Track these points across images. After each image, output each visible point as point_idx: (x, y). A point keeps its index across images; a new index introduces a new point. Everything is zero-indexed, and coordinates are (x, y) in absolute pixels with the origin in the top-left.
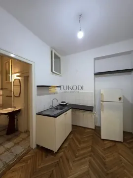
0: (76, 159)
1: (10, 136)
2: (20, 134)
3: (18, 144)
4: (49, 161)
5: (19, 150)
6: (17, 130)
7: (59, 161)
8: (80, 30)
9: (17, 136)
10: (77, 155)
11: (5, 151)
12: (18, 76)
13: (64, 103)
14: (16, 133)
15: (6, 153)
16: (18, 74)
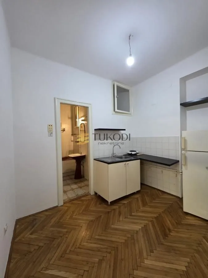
0: (129, 217)
1: (76, 181)
2: (85, 180)
3: (81, 187)
4: (102, 208)
5: (80, 192)
6: (84, 177)
7: (111, 212)
8: (130, 55)
9: (82, 181)
10: (133, 214)
11: (70, 190)
12: (83, 120)
13: (133, 153)
14: (81, 180)
15: (70, 191)
16: (83, 118)
